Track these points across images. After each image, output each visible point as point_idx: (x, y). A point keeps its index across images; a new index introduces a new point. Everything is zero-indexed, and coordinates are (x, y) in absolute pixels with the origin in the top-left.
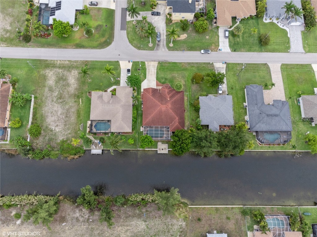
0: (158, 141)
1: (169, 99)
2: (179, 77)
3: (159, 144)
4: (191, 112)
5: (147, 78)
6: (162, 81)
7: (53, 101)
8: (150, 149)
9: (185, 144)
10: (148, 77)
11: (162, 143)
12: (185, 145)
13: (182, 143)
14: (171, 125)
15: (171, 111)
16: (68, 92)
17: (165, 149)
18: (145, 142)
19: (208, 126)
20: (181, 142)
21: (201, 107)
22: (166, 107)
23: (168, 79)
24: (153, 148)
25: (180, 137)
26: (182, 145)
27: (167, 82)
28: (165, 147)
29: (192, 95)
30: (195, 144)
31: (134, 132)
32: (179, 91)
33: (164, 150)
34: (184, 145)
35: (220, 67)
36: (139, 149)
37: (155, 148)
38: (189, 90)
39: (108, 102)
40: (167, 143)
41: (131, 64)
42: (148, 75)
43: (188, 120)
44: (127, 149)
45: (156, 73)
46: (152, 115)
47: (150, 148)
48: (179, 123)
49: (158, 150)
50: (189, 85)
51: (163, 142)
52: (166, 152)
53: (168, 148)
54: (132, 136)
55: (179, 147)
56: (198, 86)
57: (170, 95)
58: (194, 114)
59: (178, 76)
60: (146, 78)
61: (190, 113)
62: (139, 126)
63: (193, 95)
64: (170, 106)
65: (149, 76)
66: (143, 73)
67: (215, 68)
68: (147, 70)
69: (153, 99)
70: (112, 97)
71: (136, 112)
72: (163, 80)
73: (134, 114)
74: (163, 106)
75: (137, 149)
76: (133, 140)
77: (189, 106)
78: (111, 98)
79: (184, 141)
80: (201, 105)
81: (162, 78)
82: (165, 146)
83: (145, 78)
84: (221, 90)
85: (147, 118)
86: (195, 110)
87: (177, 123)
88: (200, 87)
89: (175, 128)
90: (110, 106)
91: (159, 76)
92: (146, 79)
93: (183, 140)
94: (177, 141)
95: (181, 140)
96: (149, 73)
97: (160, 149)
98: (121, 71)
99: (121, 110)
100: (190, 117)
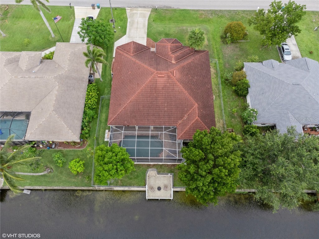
0: (149, 166)
1: (173, 62)
3: (151, 173)
4: (226, 100)
8: (126, 189)
9: (225, 168)
10: (129, 32)
11: (159, 173)
12: (224, 170)
13: (215, 166)
14: (180, 122)
15: (180, 87)
17: (166, 187)
18: (105, 164)
19: (273, 127)
20: (212, 163)
21: (251, 84)
22: (169, 77)
24: (133, 185)
25: (208, 147)
26: (216, 170)
28: (166, 182)
29: (224, 66)
30: (249, 172)
31: (88, 143)
32: (197, 49)
33: (162, 190)
34: (221, 171)
36: (97, 188)
37: (139, 186)
38: (218, 55)
39: (29, 70)
40: (171, 172)
42: (130, 29)
43: (220, 117)
44: (67, 188)
46: (133, 98)
47: (126, 186)
48: (202, 117)
49: (146, 189)
50: (218, 46)
51: (161, 170)
52: (168, 194)
53: (174, 186)
54: (81, 153)
55: (209, 178)
56: (237, 47)
57: (178, 54)
58: (234, 104)
60: (126, 34)
61: (224, 100)
62: (101, 130)
63: (227, 65)
64: (177, 75)
65: (132, 31)
66: (120, 26)
68: (129, 20)
69: (137, 61)
70: (41, 62)
71: (94, 94)
73: (88, 98)
74: (161, 74)
75: (91, 188)
76: (81, 162)
77: (221, 86)
78: (38, 63)
79: (220, 161)
80: (250, 79)
81: (160, 33)
82: (167, 179)
84: (289, 54)
85: (120, 105)
86: (236, 92)
87: (197, 117)
88: (242, 50)
89: (190, 129)
90: (30, 77)
92: (125, 36)
93: (216, 157)
94: (200, 160)
95: (210, 156)
97: (152, 188)
98: (75, 21)
99: (57, 87)
100: (225, 109)
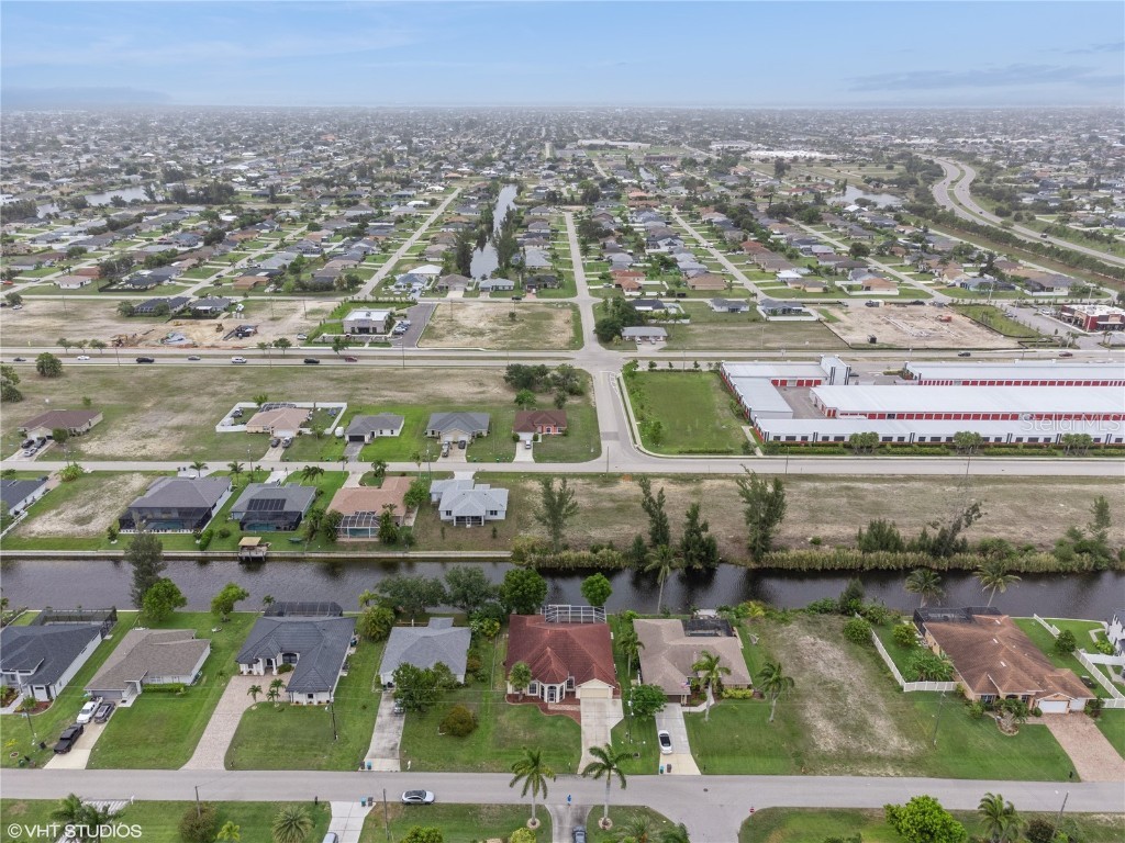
1: (549, 649)
2: (514, 729)
5: (609, 732)
6: (564, 720)
7: (851, 685)
16: (819, 701)
23: (548, 725)
35: (382, 757)
41: (663, 763)
45: (583, 742)
59: (517, 733)
60: (612, 730)
67: (398, 757)
72: (560, 723)
83: (613, 732)
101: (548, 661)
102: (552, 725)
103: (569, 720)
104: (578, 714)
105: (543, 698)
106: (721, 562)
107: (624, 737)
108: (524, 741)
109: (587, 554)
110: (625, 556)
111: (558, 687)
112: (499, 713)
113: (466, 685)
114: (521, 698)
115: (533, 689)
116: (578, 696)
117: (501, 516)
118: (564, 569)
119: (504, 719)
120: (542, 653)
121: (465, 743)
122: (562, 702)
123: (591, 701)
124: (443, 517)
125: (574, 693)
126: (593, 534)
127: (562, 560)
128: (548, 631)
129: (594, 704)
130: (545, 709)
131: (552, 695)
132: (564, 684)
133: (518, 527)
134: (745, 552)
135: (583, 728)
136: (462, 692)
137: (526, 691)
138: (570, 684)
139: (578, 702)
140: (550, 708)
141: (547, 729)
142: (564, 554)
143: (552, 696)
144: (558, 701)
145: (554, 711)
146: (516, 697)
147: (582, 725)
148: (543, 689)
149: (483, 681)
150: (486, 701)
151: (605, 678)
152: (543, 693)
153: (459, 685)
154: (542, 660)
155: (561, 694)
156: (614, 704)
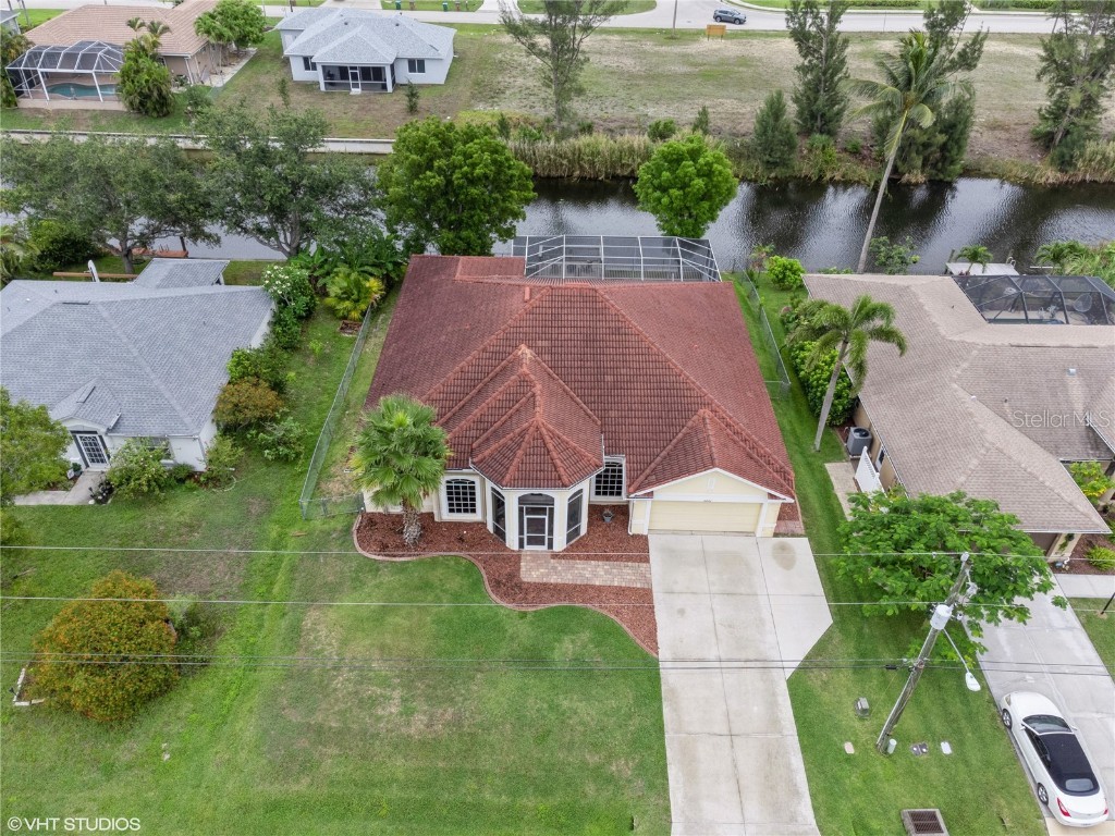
1: (525, 352)
2: (363, 680)
6: (586, 635)
10: (772, 705)
23: (514, 659)
27: (524, 632)
42: (774, 723)
45: (671, 754)
59: (374, 702)
65: (758, 709)
66: (849, 759)
72: (565, 649)
81: (583, 672)
83: (799, 688)
91: (623, 697)
92: (791, 669)
96: (772, 756)
101: (522, 398)
102: (534, 660)
103: (605, 632)
104: (641, 601)
105: (500, 533)
106: (968, 173)
107: (848, 718)
108: (402, 745)
109: (640, 140)
110: (736, 155)
111: (561, 499)
112: (314, 593)
113: (212, 480)
114: (411, 531)
115: (461, 497)
116: (639, 523)
117: (435, 74)
118: (582, 178)
119: (326, 626)
120: (500, 363)
121: (126, 750)
122: (578, 548)
123: (692, 543)
124: (299, 72)
125: (623, 512)
126: (651, 111)
127: (577, 157)
128: (524, 295)
129: (704, 558)
130: (509, 584)
131: (536, 526)
132: (586, 486)
133: (473, 96)
134: (1024, 147)
135: (670, 677)
136: (185, 505)
137: (436, 504)
138: (608, 482)
139: (638, 549)
140: (533, 571)
141: (510, 682)
142: (584, 139)
143: (536, 529)
144: (560, 541)
145: (542, 589)
146: (395, 524)
147: (664, 653)
148: (499, 504)
149: (284, 460)
150: (278, 545)
151: (752, 465)
152: (499, 516)
153: (184, 477)
154: (497, 394)
155: (573, 516)
156: (785, 559)
